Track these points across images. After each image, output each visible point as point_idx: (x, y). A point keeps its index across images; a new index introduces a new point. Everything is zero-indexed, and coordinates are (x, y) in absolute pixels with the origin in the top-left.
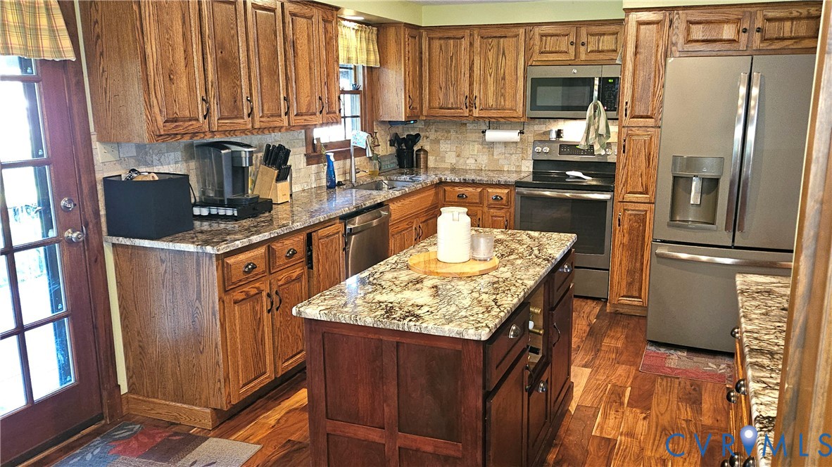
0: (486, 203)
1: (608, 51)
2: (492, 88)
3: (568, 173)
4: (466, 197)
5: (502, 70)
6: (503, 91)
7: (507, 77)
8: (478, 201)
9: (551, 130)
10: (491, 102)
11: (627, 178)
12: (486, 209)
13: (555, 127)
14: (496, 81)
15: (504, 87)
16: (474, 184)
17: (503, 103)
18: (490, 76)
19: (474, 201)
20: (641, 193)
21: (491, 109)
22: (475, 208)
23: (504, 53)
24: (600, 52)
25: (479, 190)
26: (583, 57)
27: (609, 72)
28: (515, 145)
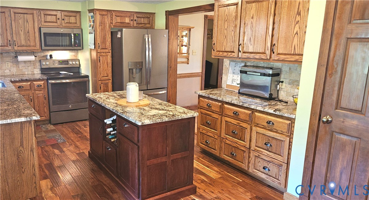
0: (33, 89)
1: (73, 23)
2: (23, 36)
3: (60, 72)
4: (23, 87)
5: (27, 28)
6: (28, 38)
7: (30, 32)
8: (29, 88)
9: (48, 55)
10: (23, 43)
11: (101, 72)
12: (33, 91)
13: (49, 53)
14: (25, 33)
15: (29, 36)
16: (27, 81)
17: (29, 43)
18: (21, 31)
19: (27, 88)
20: (106, 76)
21: (23, 46)
22: (28, 92)
23: (27, 21)
24: (70, 23)
25: (29, 83)
26: (64, 25)
27: (77, 31)
28: (30, 62)
